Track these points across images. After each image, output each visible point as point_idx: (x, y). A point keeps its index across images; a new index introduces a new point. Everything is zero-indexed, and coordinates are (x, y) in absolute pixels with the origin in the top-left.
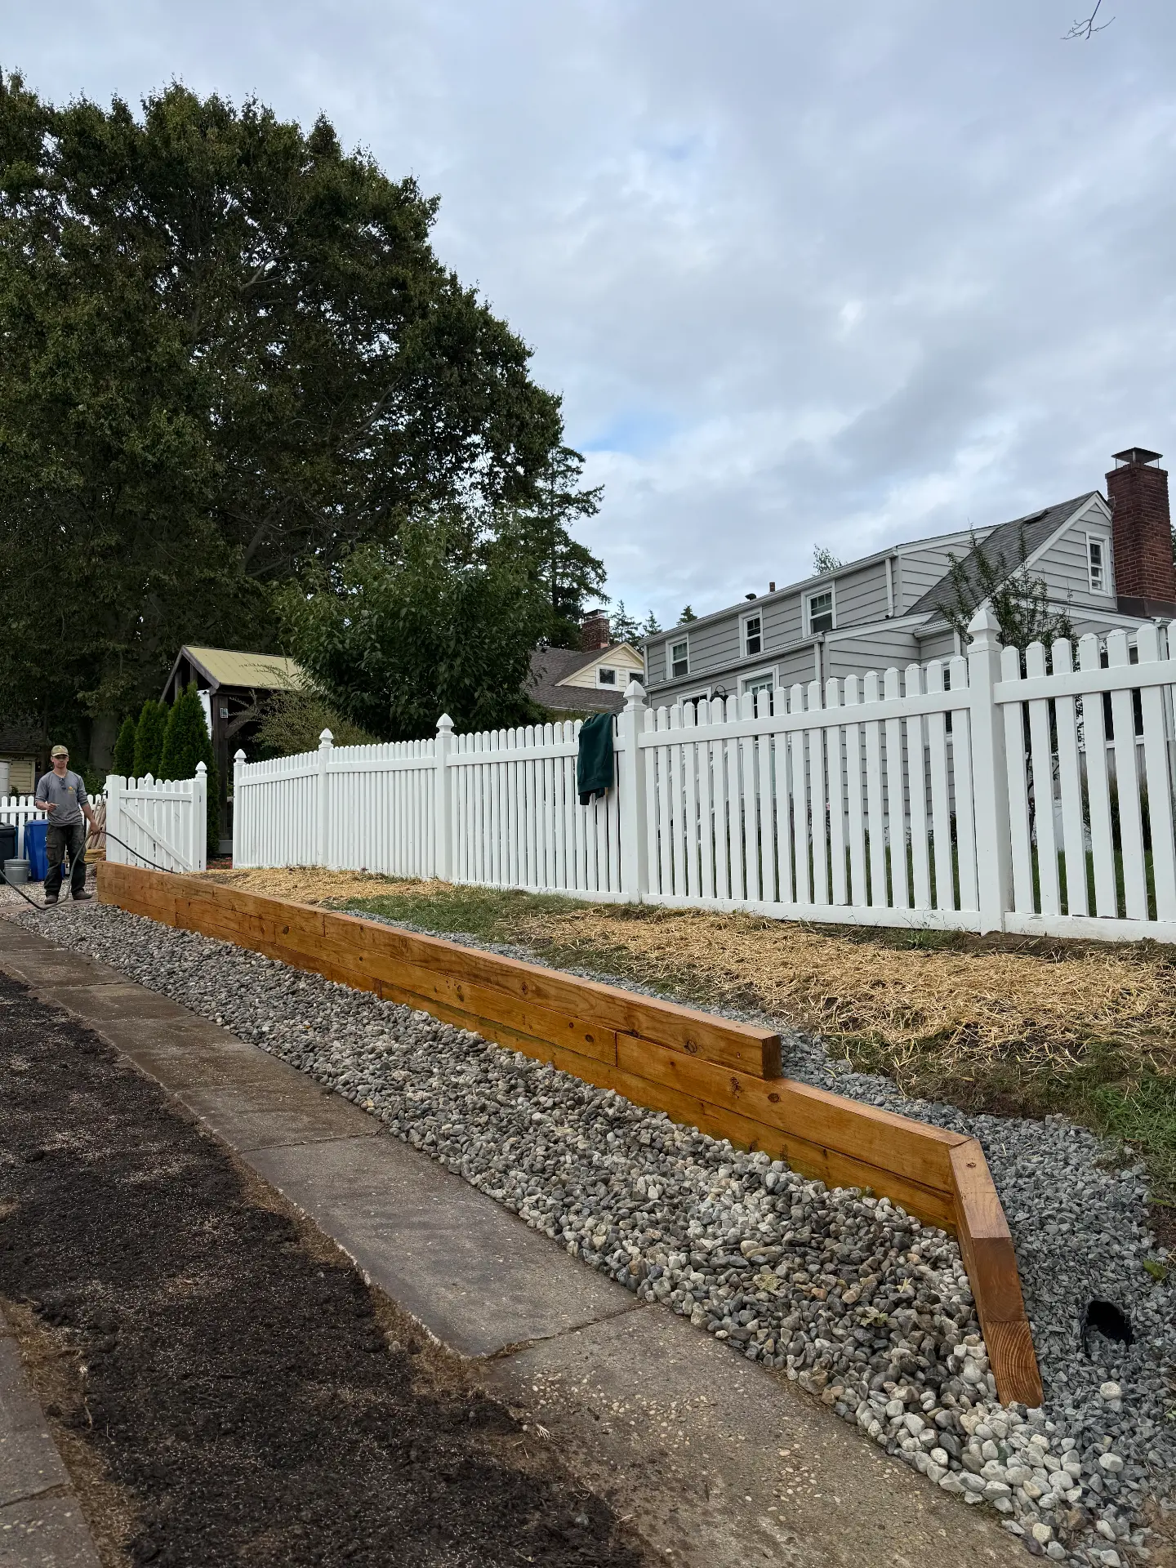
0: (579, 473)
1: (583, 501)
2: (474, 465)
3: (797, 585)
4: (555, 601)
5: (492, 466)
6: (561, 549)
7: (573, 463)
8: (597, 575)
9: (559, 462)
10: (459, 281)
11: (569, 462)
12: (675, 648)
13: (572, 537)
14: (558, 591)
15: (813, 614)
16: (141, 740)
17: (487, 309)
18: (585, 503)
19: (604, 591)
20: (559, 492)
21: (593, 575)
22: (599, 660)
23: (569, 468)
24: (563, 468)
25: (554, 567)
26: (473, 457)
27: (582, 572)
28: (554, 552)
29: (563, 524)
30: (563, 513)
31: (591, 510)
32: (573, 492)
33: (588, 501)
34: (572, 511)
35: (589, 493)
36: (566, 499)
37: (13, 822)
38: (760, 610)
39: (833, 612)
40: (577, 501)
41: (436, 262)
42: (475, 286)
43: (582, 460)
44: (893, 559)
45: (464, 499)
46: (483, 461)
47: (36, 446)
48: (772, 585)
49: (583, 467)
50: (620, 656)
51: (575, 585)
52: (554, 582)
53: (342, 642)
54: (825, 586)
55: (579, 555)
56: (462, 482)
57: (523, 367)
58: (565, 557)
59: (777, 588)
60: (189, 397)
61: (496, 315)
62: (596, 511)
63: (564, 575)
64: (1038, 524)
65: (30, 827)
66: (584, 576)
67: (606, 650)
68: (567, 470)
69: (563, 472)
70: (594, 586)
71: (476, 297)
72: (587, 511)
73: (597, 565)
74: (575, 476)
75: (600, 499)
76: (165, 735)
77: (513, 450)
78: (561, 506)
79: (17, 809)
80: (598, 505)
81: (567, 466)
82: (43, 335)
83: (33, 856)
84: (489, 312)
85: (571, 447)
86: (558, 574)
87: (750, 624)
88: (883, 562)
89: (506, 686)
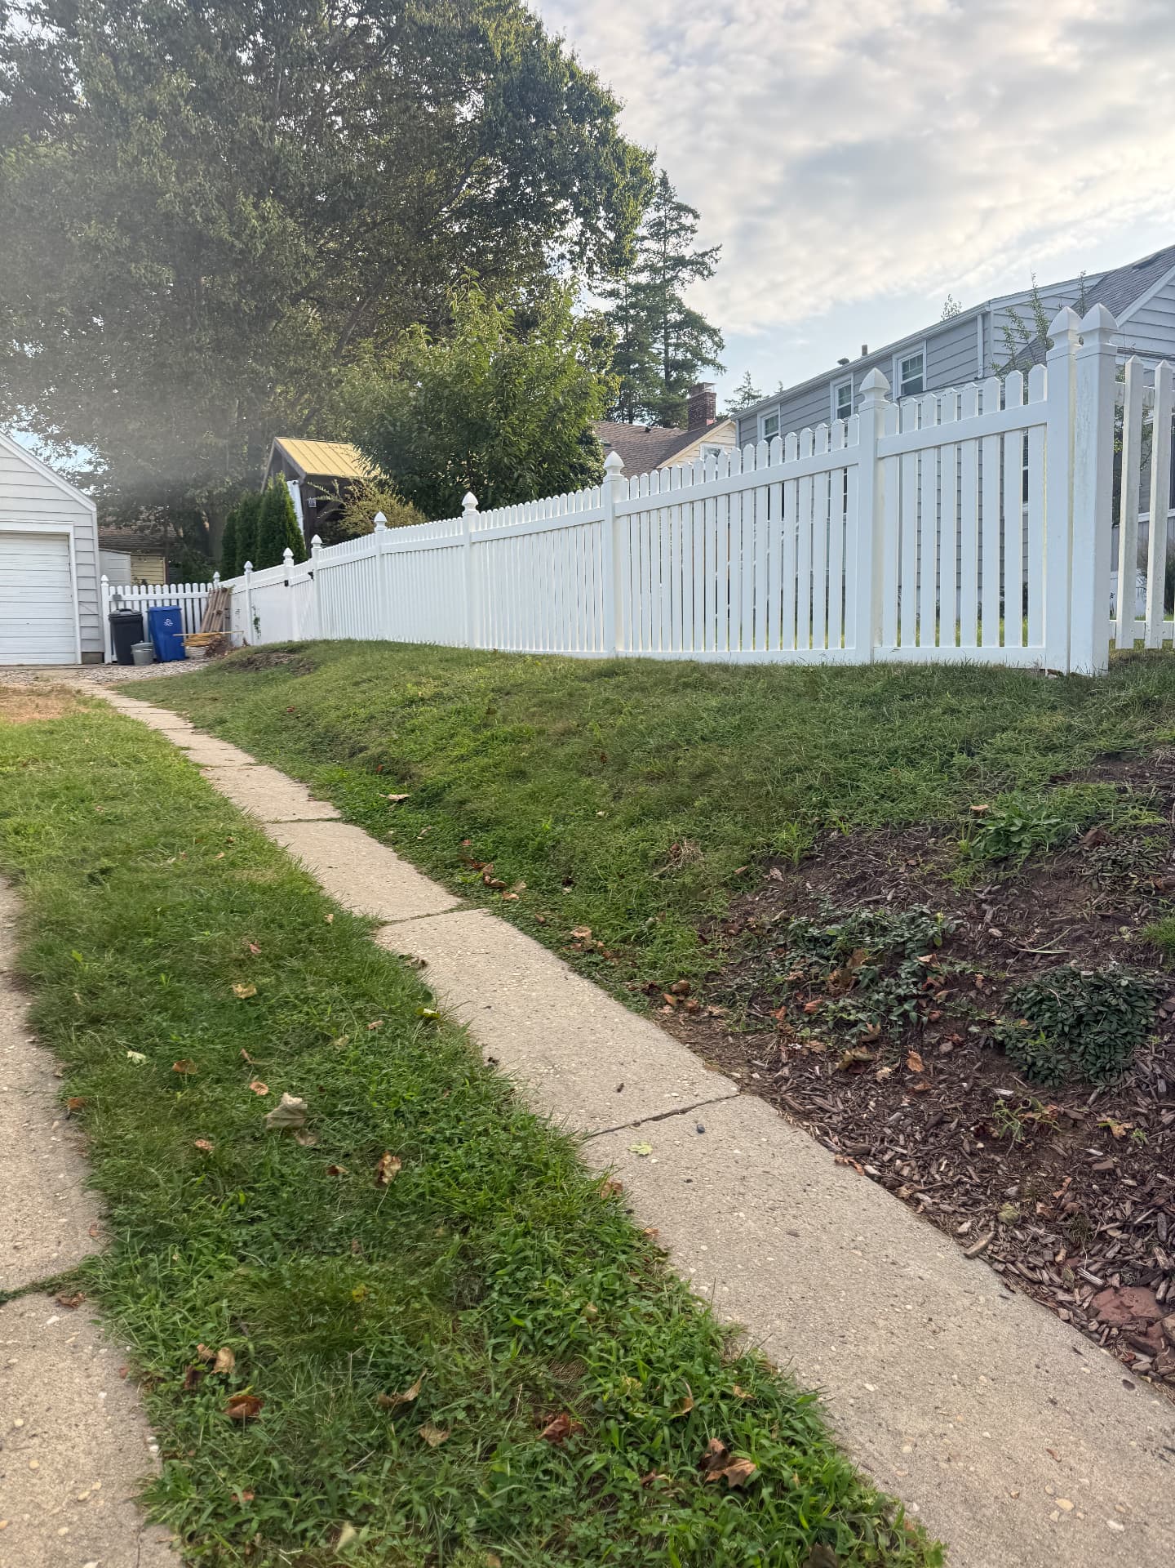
0: (693, 232)
1: (697, 263)
2: (563, 233)
3: (889, 347)
4: (668, 374)
5: (583, 233)
6: (674, 317)
7: (687, 220)
8: (715, 343)
9: (672, 220)
10: (544, 28)
11: (683, 220)
12: (767, 421)
13: (688, 304)
14: (671, 365)
15: (904, 377)
16: (240, 530)
17: (573, 58)
18: (700, 265)
19: (718, 360)
20: (672, 254)
21: (709, 344)
22: (703, 438)
23: (683, 227)
24: (676, 227)
25: (666, 337)
26: (563, 224)
27: (698, 341)
28: (666, 322)
29: (678, 290)
30: (676, 276)
31: (706, 273)
32: (688, 253)
33: (703, 263)
34: (685, 274)
35: (705, 254)
36: (680, 262)
37: (137, 609)
38: (851, 376)
39: (924, 375)
40: (692, 263)
41: (525, 9)
42: (562, 35)
43: (696, 217)
44: (985, 315)
45: (552, 271)
46: (574, 227)
47: (127, 241)
48: (865, 348)
49: (699, 224)
50: (724, 434)
51: (689, 356)
52: (666, 352)
53: (394, 425)
54: (918, 347)
55: (693, 322)
56: (552, 250)
57: (612, 124)
58: (678, 326)
59: (870, 351)
60: (273, 178)
61: (585, 66)
62: (711, 274)
63: (677, 346)
64: (1148, 269)
65: (151, 612)
66: (699, 344)
67: (712, 426)
68: (680, 229)
69: (676, 231)
70: (710, 356)
71: (563, 47)
72: (701, 274)
73: (713, 333)
74: (689, 235)
75: (717, 261)
76: (259, 524)
77: (603, 214)
78: (673, 269)
79: (140, 597)
80: (714, 267)
81: (679, 224)
82: (127, 121)
83: (156, 639)
84: (577, 62)
85: (685, 203)
86: (671, 345)
87: (841, 392)
88: (975, 319)
89: (545, 466)
